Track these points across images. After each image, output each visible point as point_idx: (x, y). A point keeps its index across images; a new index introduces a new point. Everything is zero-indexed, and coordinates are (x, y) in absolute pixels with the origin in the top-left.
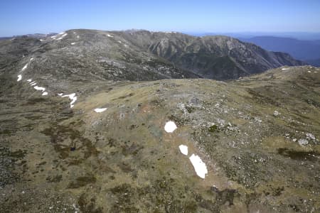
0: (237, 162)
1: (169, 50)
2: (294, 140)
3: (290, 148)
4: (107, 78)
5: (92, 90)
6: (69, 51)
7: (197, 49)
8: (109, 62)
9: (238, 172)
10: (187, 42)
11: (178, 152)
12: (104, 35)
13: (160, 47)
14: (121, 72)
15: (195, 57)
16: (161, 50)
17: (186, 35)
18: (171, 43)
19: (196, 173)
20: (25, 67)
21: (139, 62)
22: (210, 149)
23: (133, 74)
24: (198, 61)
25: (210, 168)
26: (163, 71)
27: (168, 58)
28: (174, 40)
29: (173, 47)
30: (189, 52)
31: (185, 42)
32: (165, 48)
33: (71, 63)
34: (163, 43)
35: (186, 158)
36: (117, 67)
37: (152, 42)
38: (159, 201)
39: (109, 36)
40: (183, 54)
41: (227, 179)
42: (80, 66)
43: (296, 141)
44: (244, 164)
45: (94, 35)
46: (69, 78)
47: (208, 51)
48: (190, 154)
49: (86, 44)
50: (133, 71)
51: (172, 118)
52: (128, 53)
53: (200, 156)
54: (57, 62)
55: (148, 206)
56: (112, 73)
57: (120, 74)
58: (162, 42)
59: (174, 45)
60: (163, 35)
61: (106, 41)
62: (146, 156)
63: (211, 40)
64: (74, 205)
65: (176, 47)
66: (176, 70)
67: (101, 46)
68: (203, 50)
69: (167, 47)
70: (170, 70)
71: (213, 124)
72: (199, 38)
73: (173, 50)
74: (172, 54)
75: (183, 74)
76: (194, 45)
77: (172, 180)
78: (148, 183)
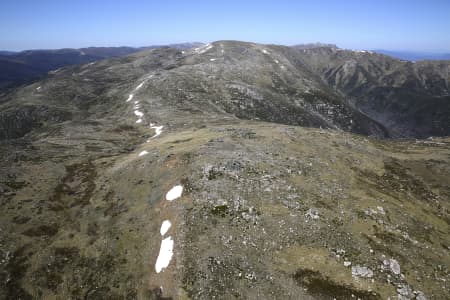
0: (210, 267)
1: (354, 78)
2: (347, 264)
3: (325, 274)
4: (228, 111)
5: (182, 125)
6: (200, 69)
7: (401, 80)
8: (241, 88)
9: (200, 281)
10: (387, 69)
11: (157, 228)
12: (259, 51)
13: (342, 73)
14: (252, 105)
15: (392, 93)
16: (340, 79)
17: (388, 58)
18: (359, 68)
19: (155, 262)
20: (140, 86)
21: (292, 92)
22: (191, 237)
23: (270, 109)
24: (394, 101)
25: (173, 262)
26: (322, 111)
27: (351, 90)
28: (366, 65)
29: (361, 75)
30: (385, 84)
31: (383, 68)
32: (349, 76)
33: (193, 85)
34: (347, 68)
35: (160, 239)
36: (250, 98)
37: (331, 65)
38: (90, 280)
39: (265, 52)
40: (373, 86)
41: (180, 284)
42: (203, 91)
43: (350, 267)
44: (217, 272)
45: (243, 50)
46: (179, 104)
47: (420, 86)
48: (166, 236)
49: (227, 62)
50: (271, 105)
51: (184, 182)
52: (282, 78)
53: (175, 242)
54: (176, 83)
55: (75, 280)
56: (238, 105)
57: (249, 107)
58: (345, 67)
59: (363, 71)
60: (350, 54)
61: (257, 58)
62: (122, 222)
63: (431, 67)
64: (8, 253)
65: (366, 75)
66: (344, 112)
67: (247, 65)
68: (412, 84)
69: (352, 75)
70: (334, 110)
71: (225, 203)
72: (409, 65)
73: (360, 80)
74: (357, 86)
75: (352, 118)
76: (397, 73)
77: (125, 261)
78: (97, 255)
